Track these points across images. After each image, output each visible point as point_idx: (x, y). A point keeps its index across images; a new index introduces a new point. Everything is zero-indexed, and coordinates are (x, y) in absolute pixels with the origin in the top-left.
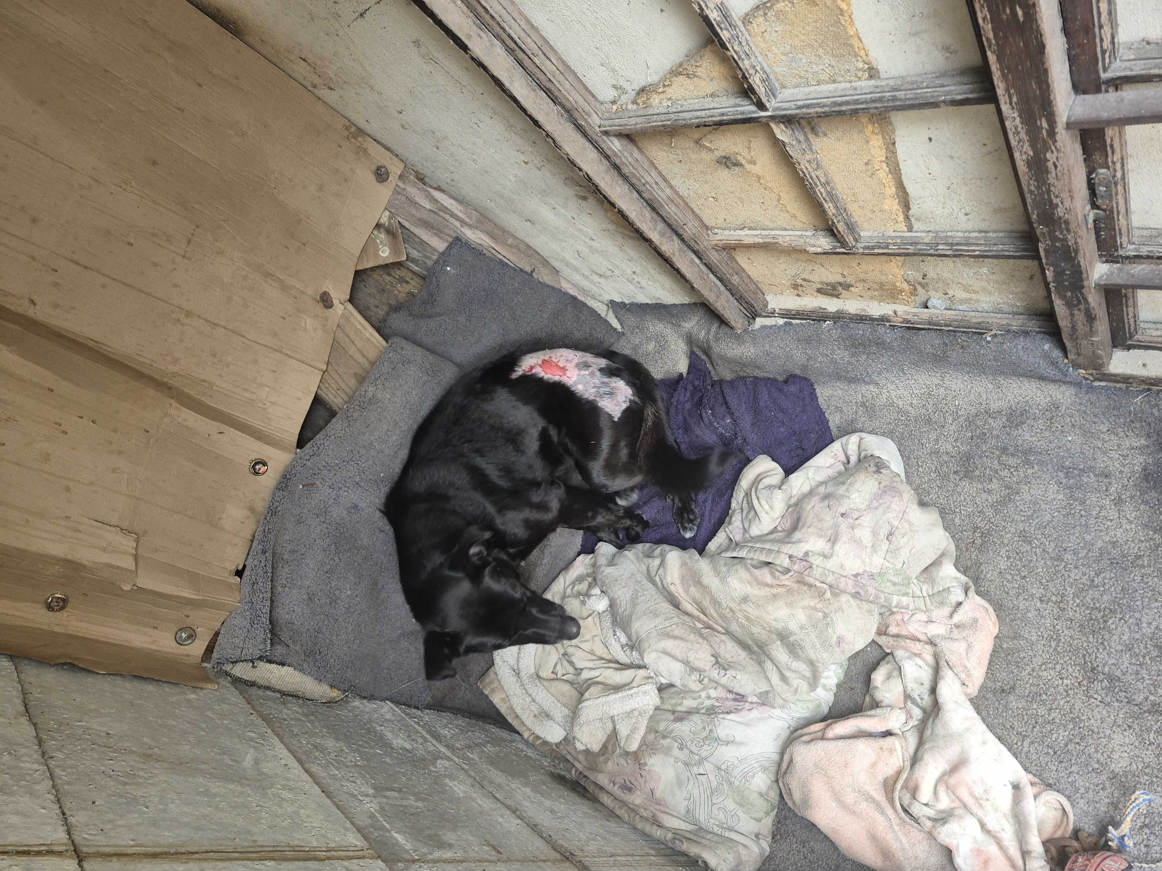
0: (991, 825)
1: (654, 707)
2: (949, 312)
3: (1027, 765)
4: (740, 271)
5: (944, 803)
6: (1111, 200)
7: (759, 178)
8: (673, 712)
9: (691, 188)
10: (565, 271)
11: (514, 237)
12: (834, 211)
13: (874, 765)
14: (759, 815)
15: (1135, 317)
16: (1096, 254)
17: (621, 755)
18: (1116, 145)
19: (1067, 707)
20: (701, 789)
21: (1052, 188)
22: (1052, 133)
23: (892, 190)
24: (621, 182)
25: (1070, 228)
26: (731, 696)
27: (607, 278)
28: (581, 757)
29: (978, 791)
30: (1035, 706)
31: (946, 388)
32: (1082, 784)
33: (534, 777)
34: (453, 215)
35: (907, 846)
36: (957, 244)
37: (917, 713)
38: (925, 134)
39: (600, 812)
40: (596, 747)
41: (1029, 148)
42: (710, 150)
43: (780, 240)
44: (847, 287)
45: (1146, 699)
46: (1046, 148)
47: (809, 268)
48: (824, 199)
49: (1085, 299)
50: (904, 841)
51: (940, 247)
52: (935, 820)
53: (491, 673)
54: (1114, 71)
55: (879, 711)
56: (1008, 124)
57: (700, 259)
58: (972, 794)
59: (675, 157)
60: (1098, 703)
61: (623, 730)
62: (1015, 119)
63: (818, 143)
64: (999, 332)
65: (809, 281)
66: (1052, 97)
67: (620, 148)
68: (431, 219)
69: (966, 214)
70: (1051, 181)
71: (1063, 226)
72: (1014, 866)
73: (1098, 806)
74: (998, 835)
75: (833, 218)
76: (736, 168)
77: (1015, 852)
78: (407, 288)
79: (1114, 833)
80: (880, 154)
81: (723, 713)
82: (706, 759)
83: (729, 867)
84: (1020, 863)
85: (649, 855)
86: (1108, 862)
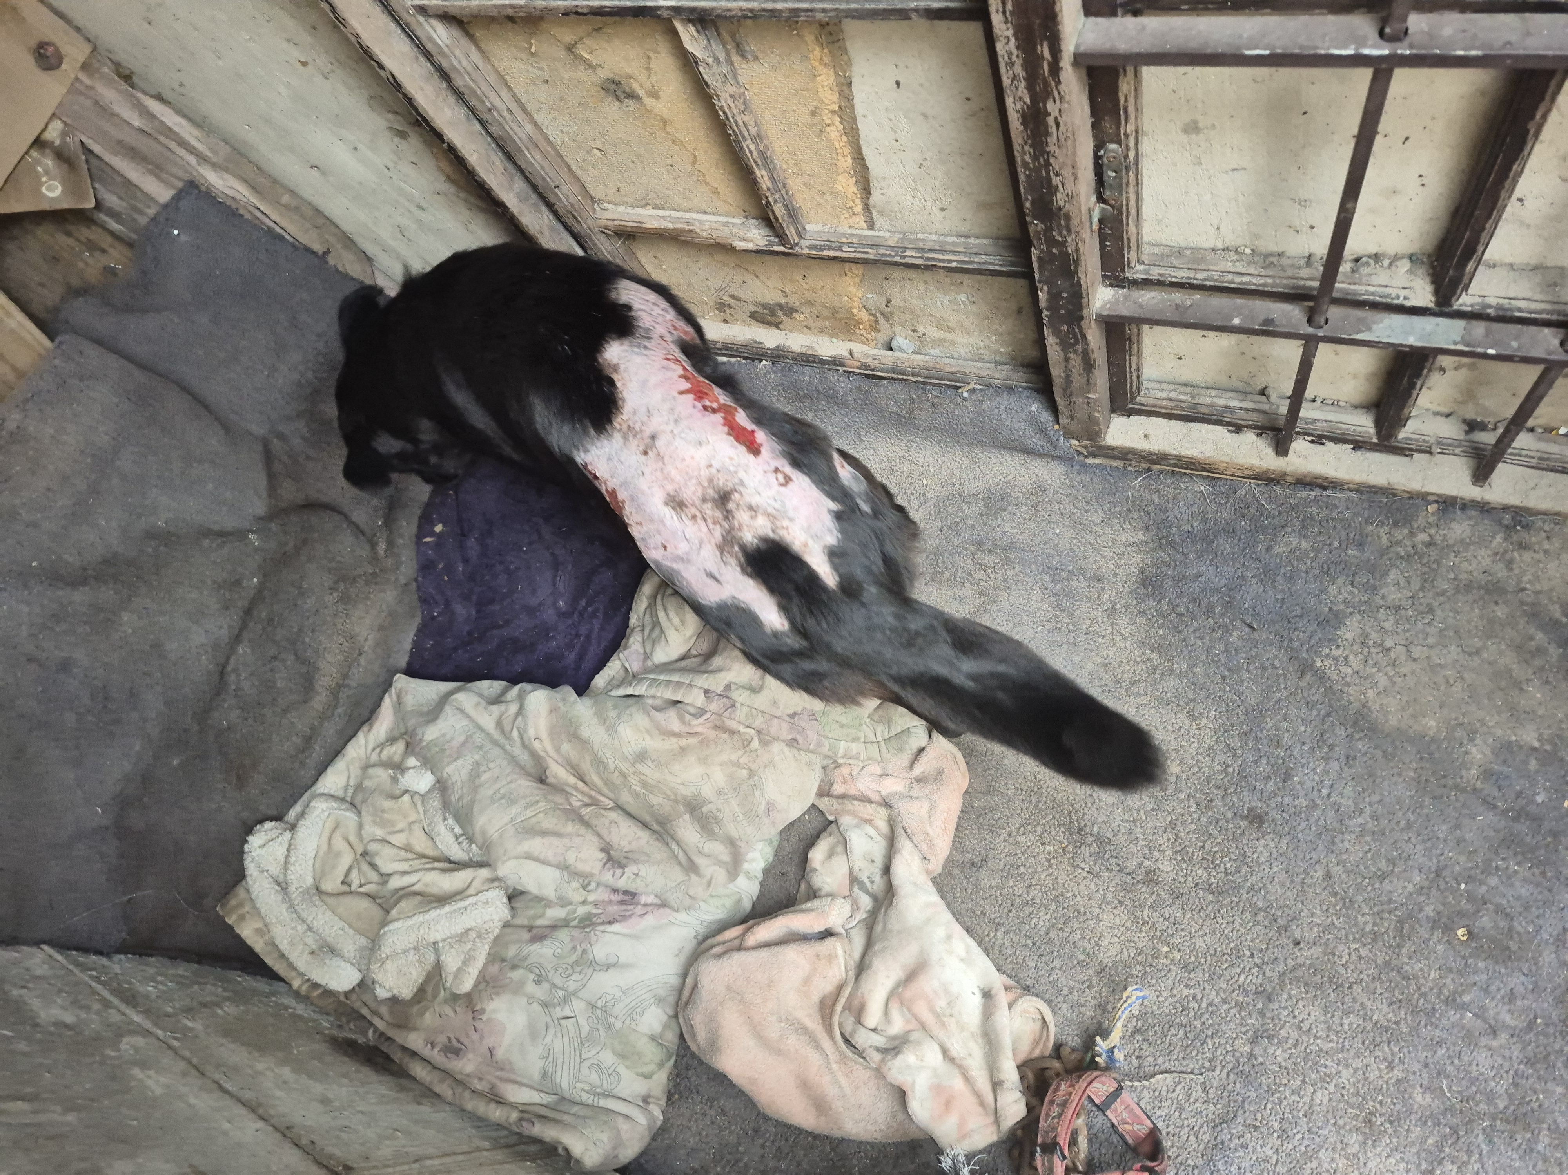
0: (956, 1049)
1: (500, 924)
2: (919, 357)
3: (1001, 963)
5: (898, 1025)
6: (1121, 194)
7: (664, 122)
8: (530, 928)
9: (565, 130)
10: (383, 259)
11: (293, 193)
12: (769, 184)
13: (807, 980)
14: (646, 1069)
15: (1138, 371)
16: (1100, 274)
17: (446, 1001)
18: (1131, 109)
19: (1049, 882)
20: (566, 1040)
21: (1052, 160)
22: (1055, 68)
23: (847, 161)
24: (452, 99)
25: (1072, 227)
26: (616, 898)
28: (384, 1010)
29: (941, 1004)
30: (1011, 883)
31: (912, 463)
32: (1065, 983)
33: (301, 1048)
34: (184, 144)
35: (848, 1090)
36: (930, 250)
37: (866, 903)
38: (893, 74)
39: (409, 1090)
40: (406, 992)
41: (1026, 92)
42: (590, 66)
43: (696, 227)
44: (789, 311)
46: (1047, 94)
47: (739, 278)
48: (755, 162)
49: (1084, 337)
50: (844, 1084)
51: (908, 253)
52: (884, 1051)
53: (240, 891)
55: (816, 902)
56: (1000, 47)
58: (932, 1010)
59: (539, 73)
60: (1085, 874)
61: (451, 962)
62: (1008, 38)
63: (747, 71)
64: (979, 387)
65: (739, 300)
66: (1057, 8)
67: (447, 42)
68: (142, 144)
69: (942, 210)
70: (1052, 148)
71: (1063, 222)
72: (982, 1104)
73: (1083, 1010)
74: (964, 1063)
75: (768, 194)
76: (630, 102)
77: (983, 1084)
78: (104, 260)
79: (1102, 1045)
80: (830, 98)
81: (603, 923)
82: (574, 994)
83: (601, 1151)
84: (990, 1098)
85: (480, 1149)
86: (1095, 1084)
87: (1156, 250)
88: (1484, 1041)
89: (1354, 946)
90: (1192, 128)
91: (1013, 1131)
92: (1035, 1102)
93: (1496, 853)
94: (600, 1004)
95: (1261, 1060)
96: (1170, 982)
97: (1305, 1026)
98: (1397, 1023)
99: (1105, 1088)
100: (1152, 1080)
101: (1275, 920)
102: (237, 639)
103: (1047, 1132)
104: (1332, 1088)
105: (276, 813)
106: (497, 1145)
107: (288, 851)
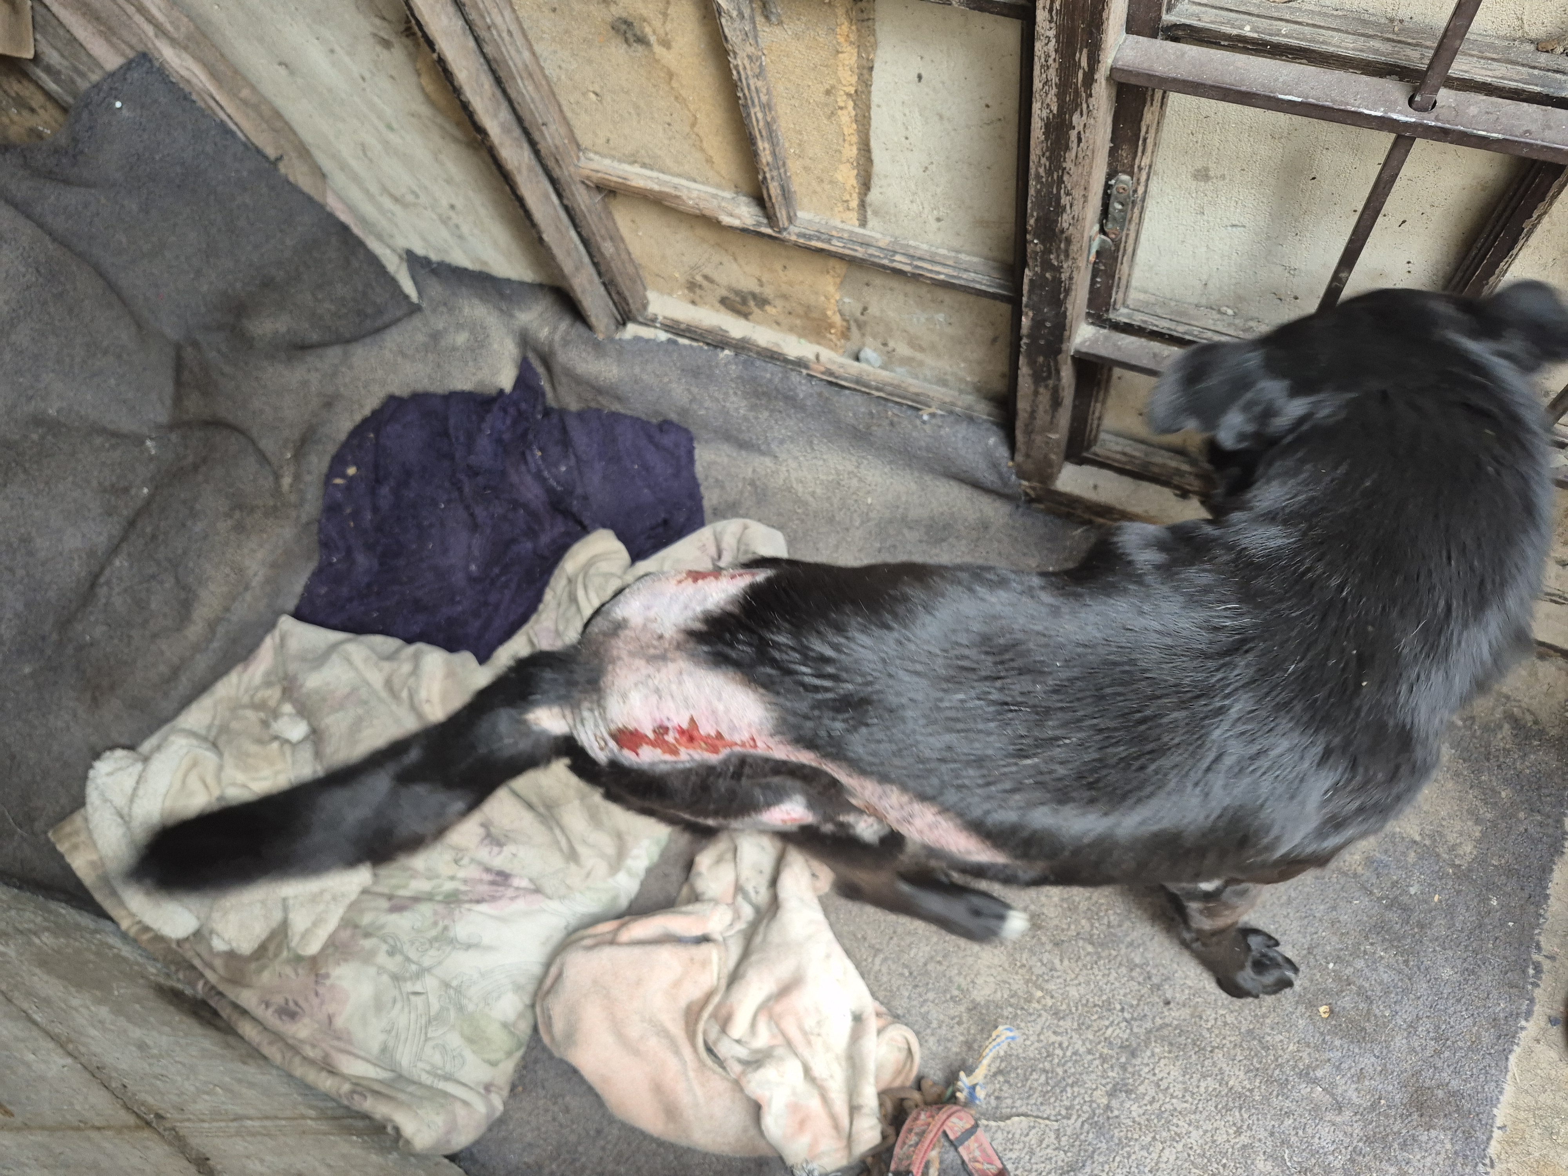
0: (818, 1070)
1: (360, 889)
2: (885, 373)
3: (875, 989)
4: (616, 238)
5: (763, 1039)
6: (1122, 228)
7: (671, 75)
8: (390, 897)
9: (564, 65)
10: (338, 179)
11: (254, 88)
12: (770, 159)
13: (677, 984)
14: (493, 1057)
16: (1085, 309)
17: (288, 961)
18: (1150, 141)
20: (413, 1016)
21: (1065, 178)
22: (1089, 79)
23: (851, 151)
25: (1070, 253)
26: (487, 877)
27: (406, 206)
28: (218, 963)
29: (809, 1023)
31: (860, 480)
32: (935, 1016)
33: (121, 990)
35: (702, 1101)
36: (920, 259)
37: (748, 913)
38: (916, 65)
39: (234, 1049)
40: (246, 947)
41: (1055, 99)
42: (605, 1)
43: (684, 194)
44: (762, 302)
46: (1076, 106)
47: (716, 258)
48: (760, 133)
49: (1058, 371)
50: (699, 1092)
52: (746, 1063)
53: (77, 819)
54: (1179, 15)
55: (697, 907)
56: (1038, 46)
57: (560, 196)
58: (801, 1027)
61: (300, 921)
62: (1049, 40)
63: (769, 36)
64: (940, 412)
65: (712, 282)
70: (1068, 164)
71: (1062, 246)
72: (837, 1128)
73: (949, 1045)
74: (823, 1083)
75: (766, 169)
76: (640, 48)
77: (841, 1108)
78: (31, 121)
79: (964, 1081)
80: (849, 80)
81: (470, 901)
82: (429, 970)
83: (434, 1135)
84: (845, 1122)
85: (303, 1117)
86: (954, 1119)
87: (1142, 296)
88: (1329, 1116)
89: (1222, 1012)
90: (1203, 175)
91: (863, 1161)
92: (891, 1131)
93: (1367, 938)
94: (454, 983)
95: (1116, 1113)
96: (1039, 1027)
97: (1164, 1084)
98: (1251, 1091)
99: (961, 1124)
100: (1008, 1122)
101: (1150, 978)
102: (115, 549)
103: (901, 1160)
104: (1180, 1147)
105: (128, 743)
106: (323, 1116)
107: (138, 783)
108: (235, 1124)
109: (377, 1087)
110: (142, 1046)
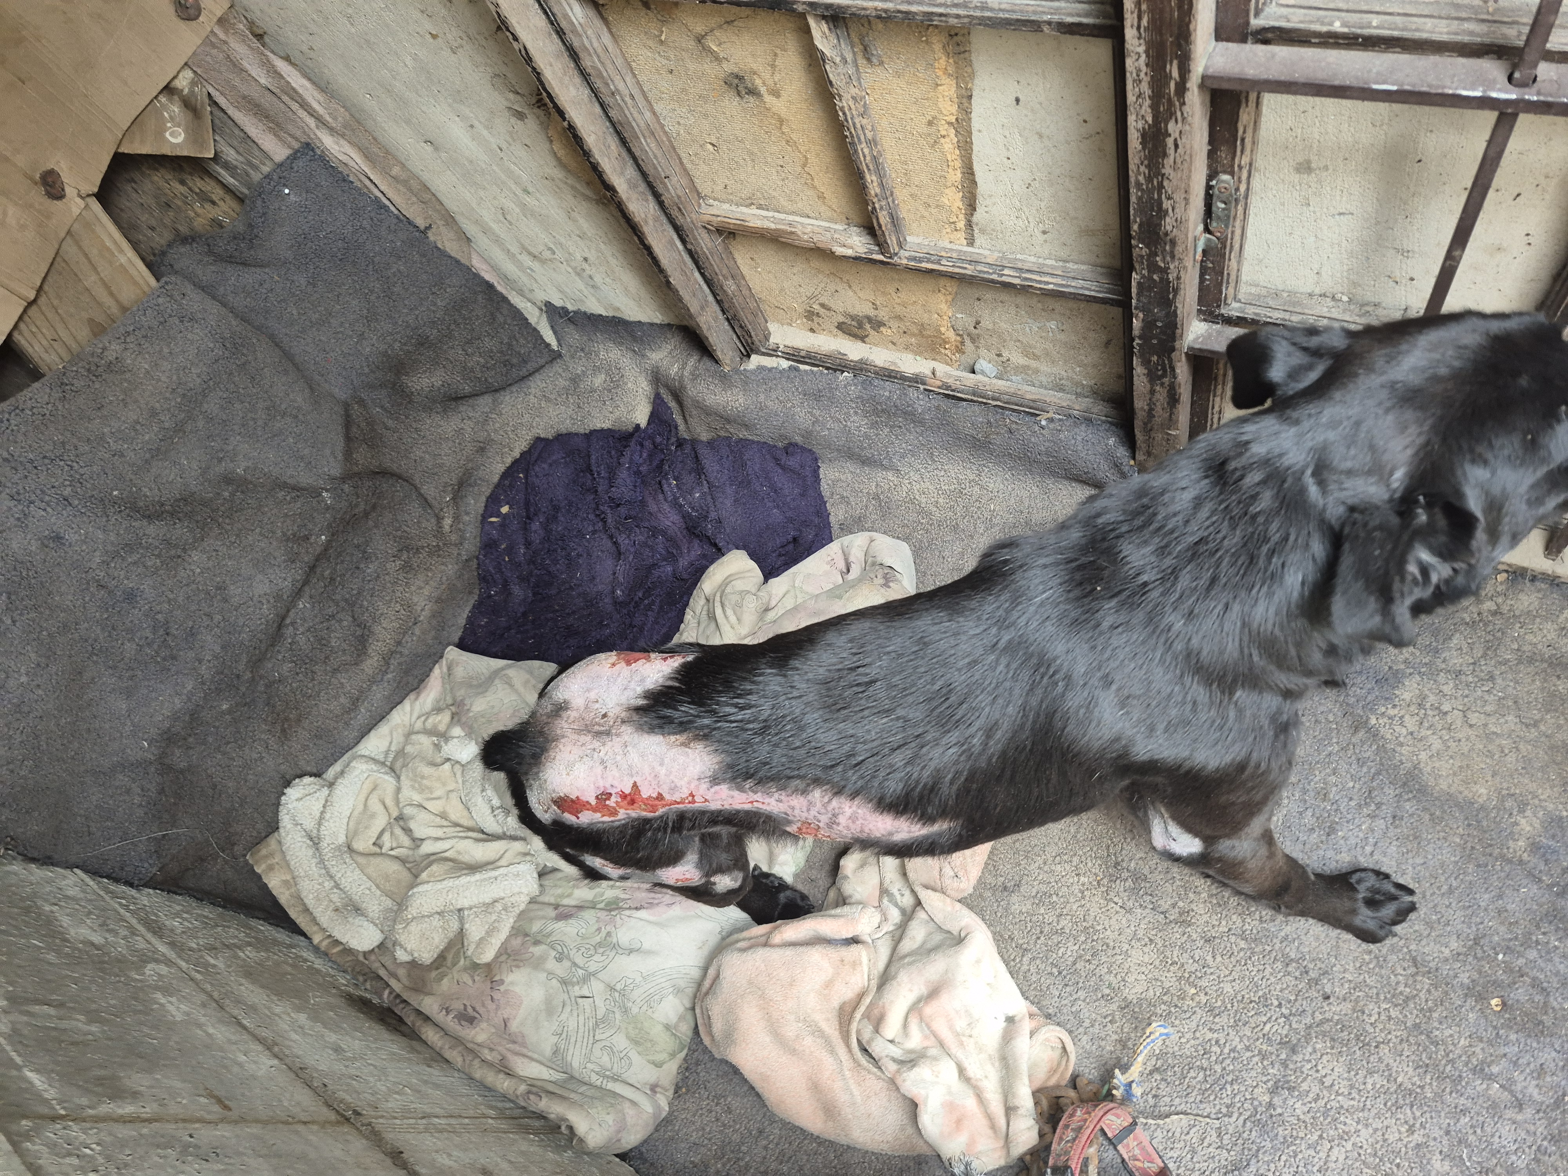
0: (973, 1071)
1: (527, 899)
2: (1000, 382)
3: (1025, 988)
4: (737, 275)
5: (916, 1040)
6: (1227, 226)
7: (781, 121)
8: (557, 907)
9: (682, 122)
10: (482, 242)
11: (403, 166)
12: (878, 190)
13: (829, 984)
14: (659, 1057)
15: (1220, 412)
16: (1196, 307)
17: (465, 969)
18: (1248, 141)
19: (1081, 913)
20: (581, 1018)
21: (1166, 183)
22: (1182, 88)
23: (956, 176)
24: (578, 80)
25: (1176, 253)
27: (543, 261)
28: (402, 972)
29: (961, 1024)
30: (1042, 911)
31: (982, 487)
32: (1087, 1015)
33: (317, 999)
34: (304, 105)
35: (859, 1099)
36: (1028, 271)
37: (895, 915)
38: (1013, 90)
39: (419, 1052)
40: (427, 957)
41: (1149, 110)
42: (717, 59)
43: (798, 230)
44: (877, 325)
45: (1174, 906)
46: (1171, 114)
47: (832, 287)
48: (867, 166)
49: (1173, 369)
50: (856, 1092)
51: (1006, 272)
52: (901, 1062)
53: (272, 841)
54: (1267, 18)
55: (846, 909)
56: (1129, 63)
57: (683, 241)
58: (951, 1028)
59: (664, 62)
60: (1118, 909)
61: (475, 930)
62: (1139, 56)
63: (872, 77)
64: (1058, 417)
65: (829, 309)
66: (1192, 27)
67: (582, 22)
68: (267, 101)
69: (1044, 232)
70: (1167, 170)
71: (1168, 248)
72: (993, 1127)
73: (1103, 1043)
74: (979, 1084)
75: (875, 200)
76: (751, 99)
77: (997, 1108)
78: (212, 212)
79: (1120, 1078)
80: (949, 109)
81: (630, 908)
82: (594, 974)
83: (605, 1133)
84: (1002, 1122)
85: (485, 1116)
86: (1109, 1116)
87: (1253, 290)
88: (1509, 1114)
89: (1384, 1006)
90: (1305, 168)
91: (1021, 1159)
92: (1047, 1129)
93: (1538, 927)
94: (618, 987)
95: (1279, 1111)
96: (1194, 1025)
97: (1328, 1081)
98: (1422, 1087)
99: (1119, 1121)
100: (1167, 1120)
101: (1307, 972)
102: (298, 593)
103: (1059, 1155)
104: (1349, 1146)
105: (315, 770)
106: (502, 1115)
107: (324, 807)
108: (424, 1121)
109: (551, 1088)
110: (338, 1050)
